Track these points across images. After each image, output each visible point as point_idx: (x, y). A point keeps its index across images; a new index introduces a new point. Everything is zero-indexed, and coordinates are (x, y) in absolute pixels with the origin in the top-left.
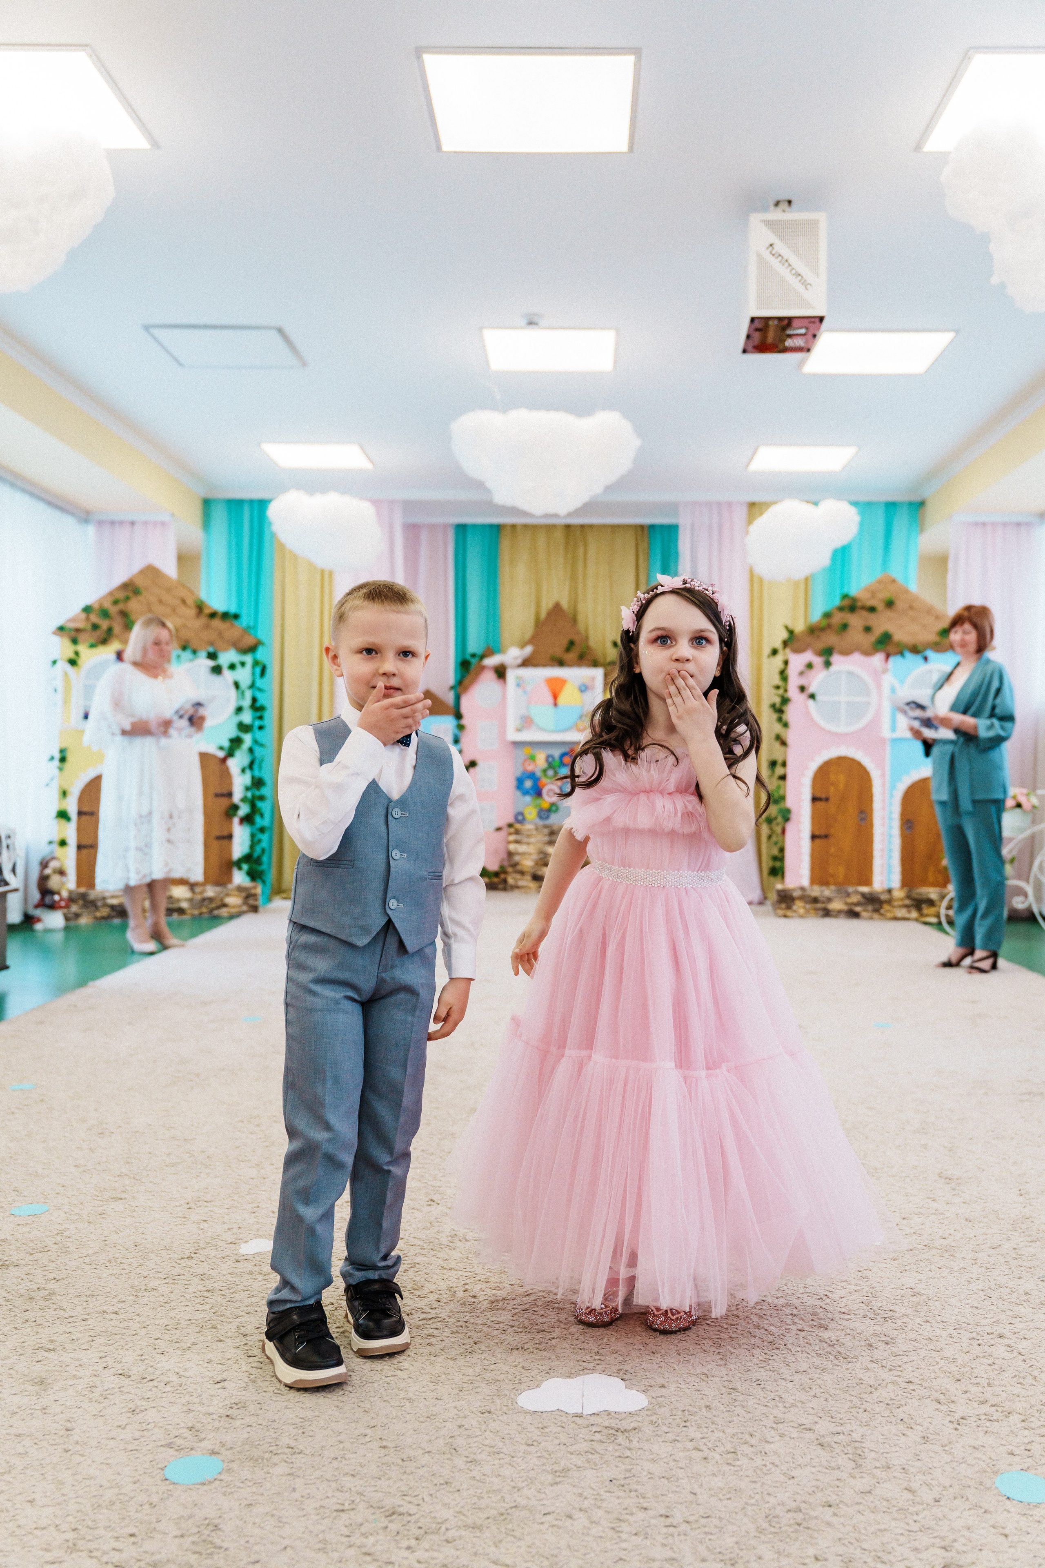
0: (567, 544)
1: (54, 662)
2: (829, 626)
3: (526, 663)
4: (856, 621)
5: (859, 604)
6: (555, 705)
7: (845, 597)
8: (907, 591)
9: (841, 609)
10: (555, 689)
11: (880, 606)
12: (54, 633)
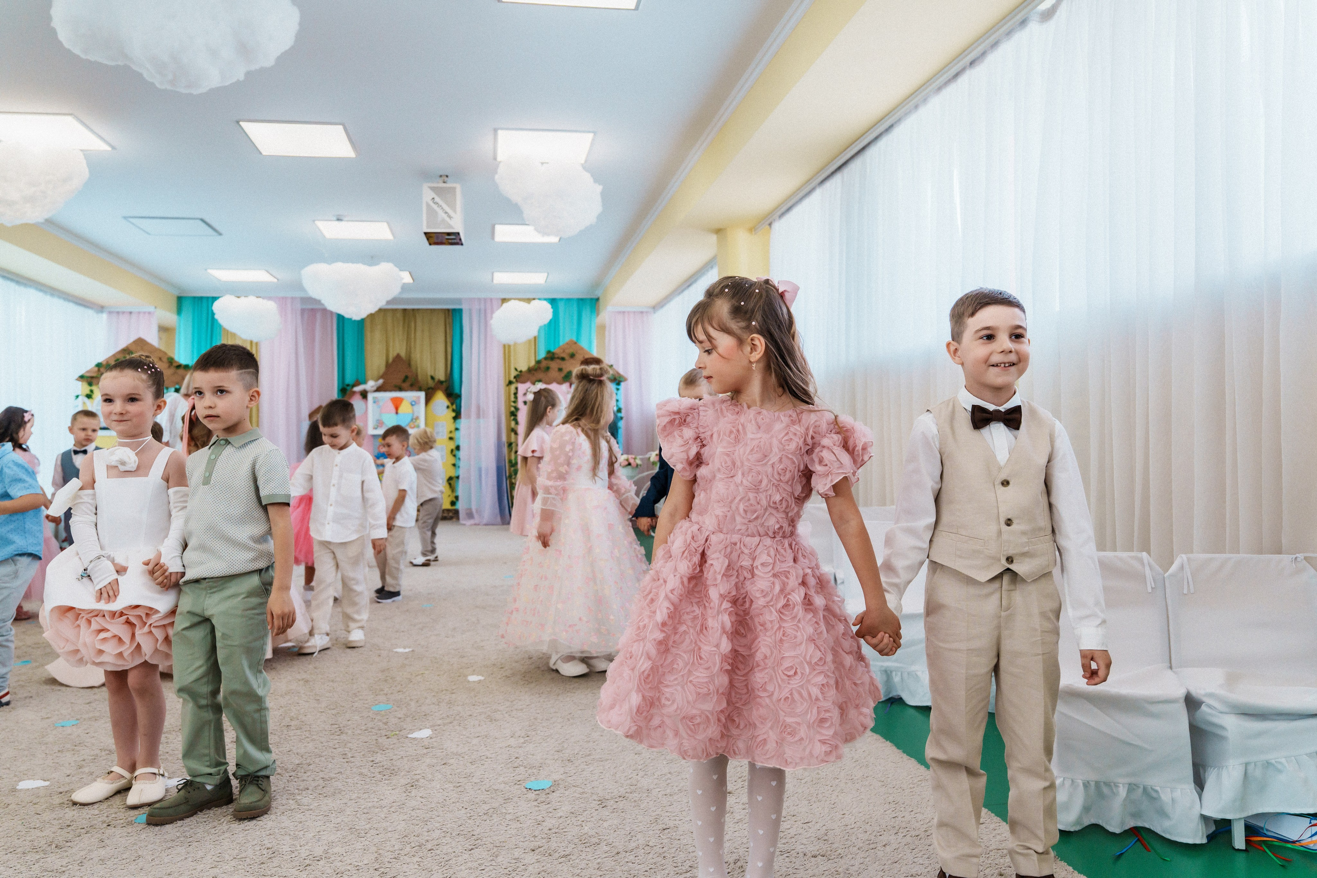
0: (404, 319)
1: (77, 397)
2: (539, 368)
3: (379, 389)
4: (554, 365)
5: (556, 356)
6: (397, 413)
7: (549, 352)
8: (582, 349)
9: (546, 359)
10: (397, 403)
11: (567, 357)
12: (77, 380)
